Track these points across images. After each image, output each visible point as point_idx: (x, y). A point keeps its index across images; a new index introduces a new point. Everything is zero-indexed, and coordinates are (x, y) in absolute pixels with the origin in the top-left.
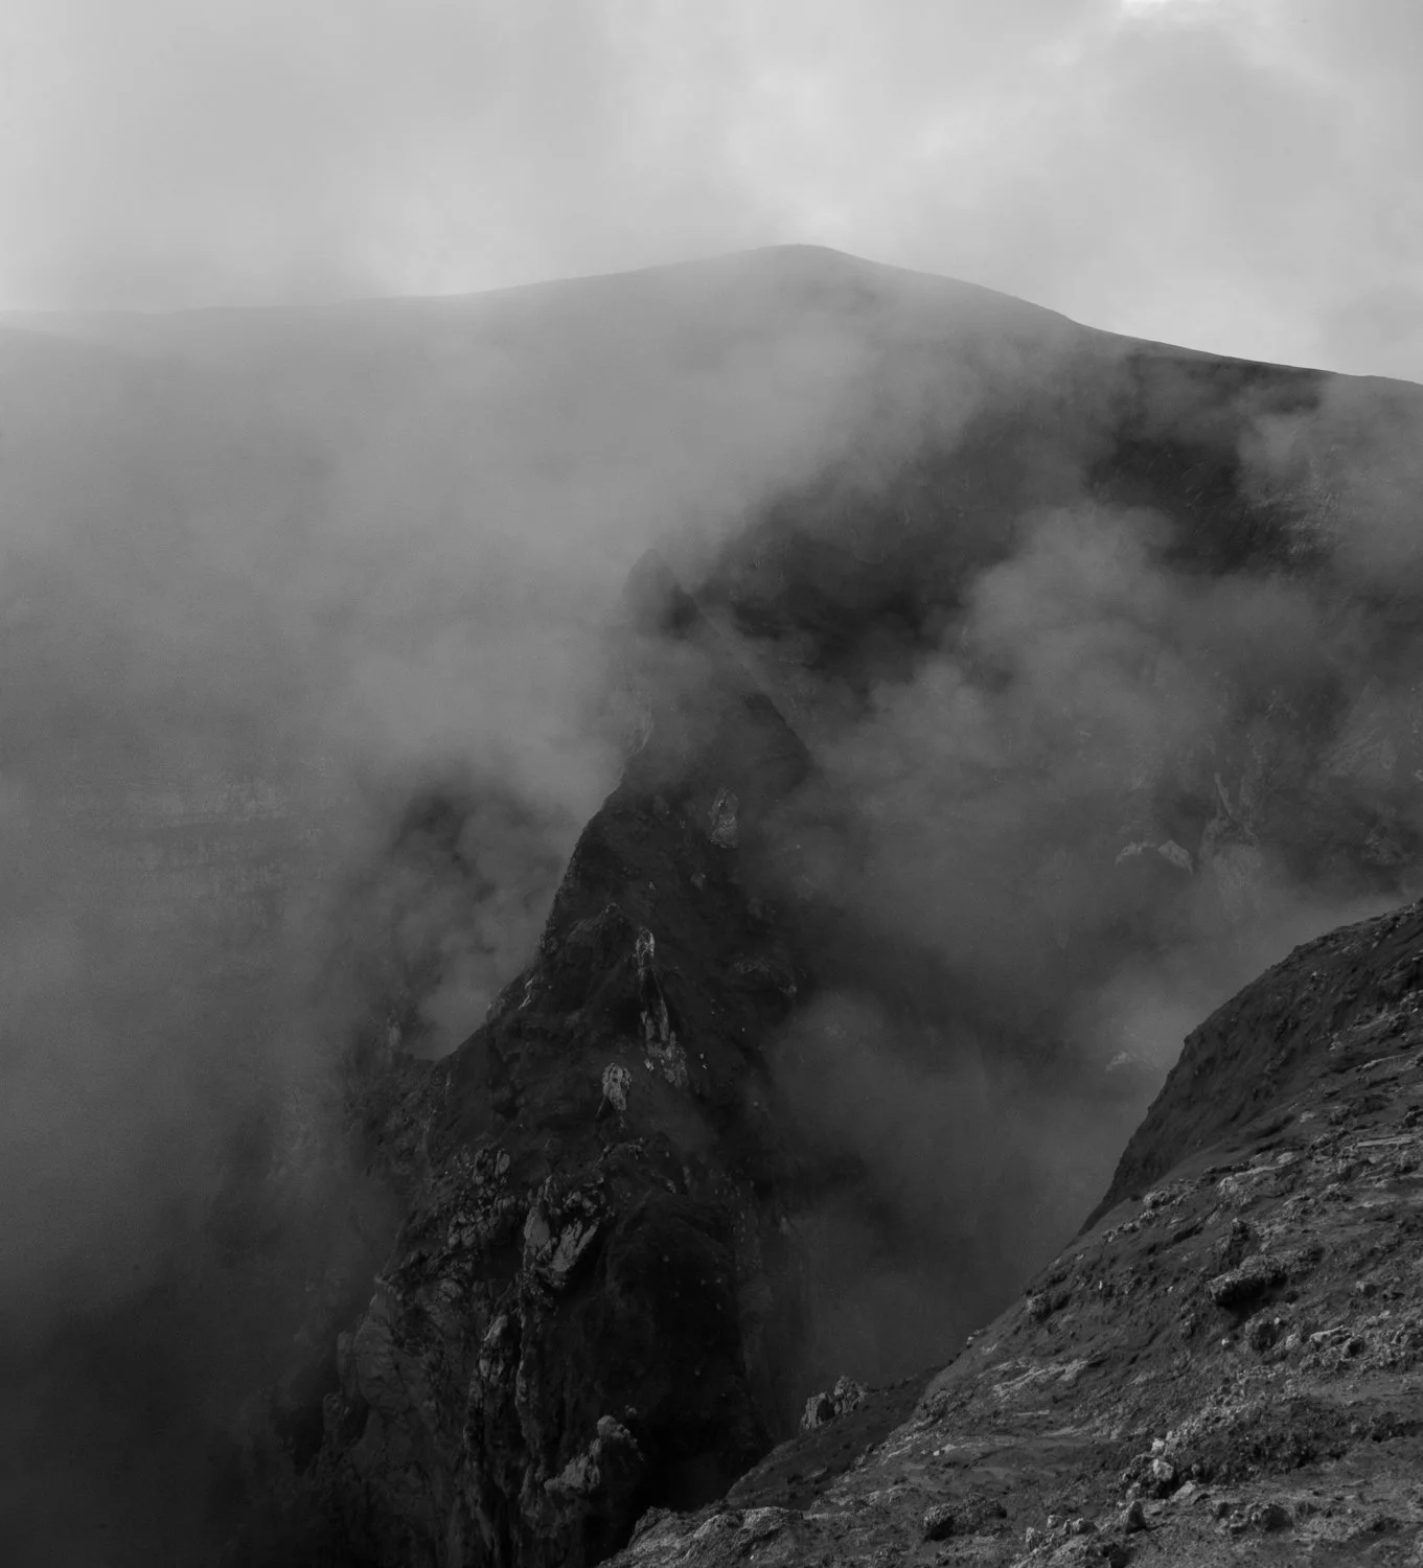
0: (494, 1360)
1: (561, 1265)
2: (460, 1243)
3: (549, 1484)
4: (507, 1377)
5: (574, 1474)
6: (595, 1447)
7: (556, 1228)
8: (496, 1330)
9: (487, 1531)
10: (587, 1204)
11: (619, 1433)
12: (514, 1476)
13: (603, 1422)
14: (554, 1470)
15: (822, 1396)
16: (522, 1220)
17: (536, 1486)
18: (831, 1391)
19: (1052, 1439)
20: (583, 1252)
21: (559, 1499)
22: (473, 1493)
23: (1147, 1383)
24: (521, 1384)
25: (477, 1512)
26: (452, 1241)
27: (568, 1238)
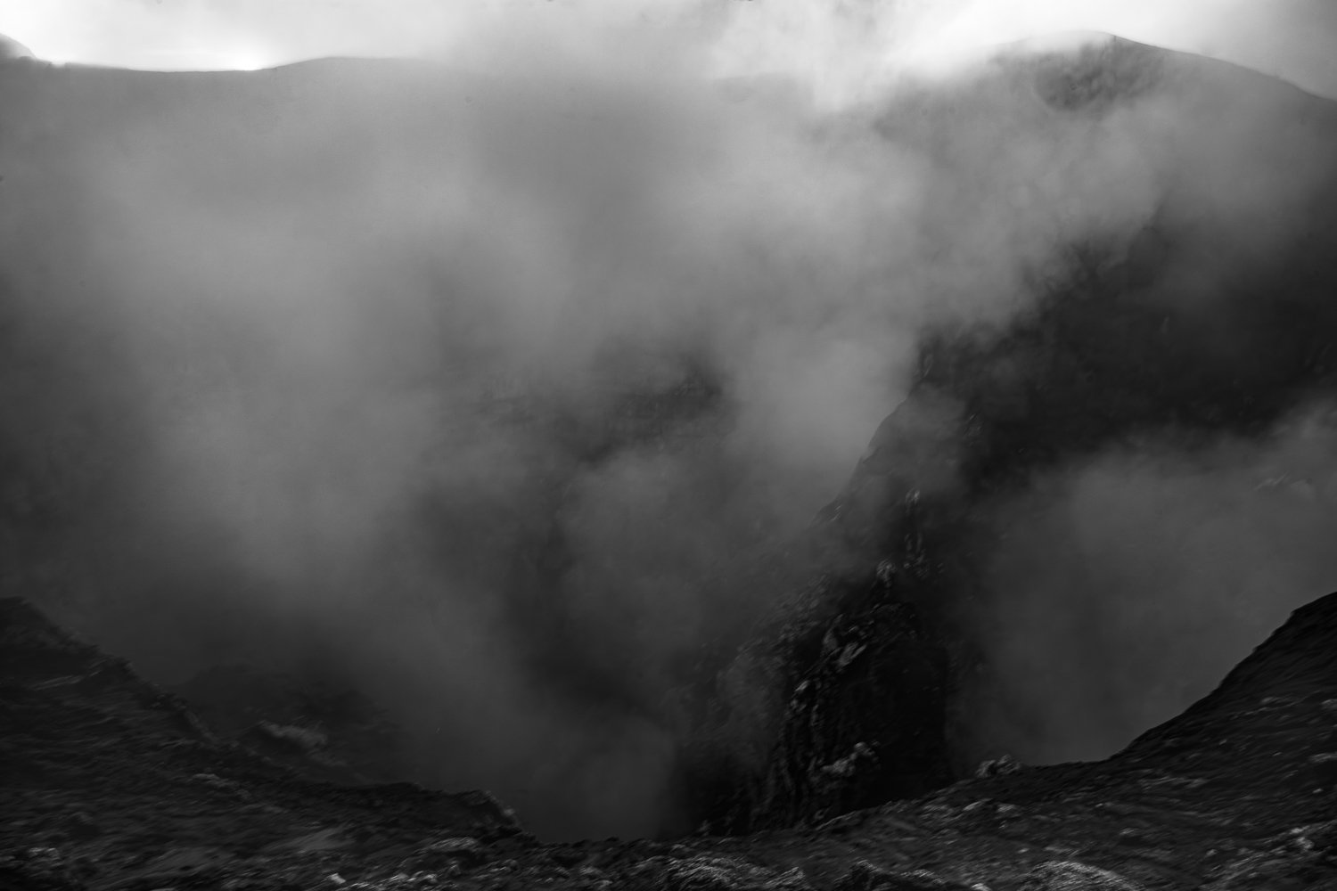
0: (800, 701)
1: (843, 662)
2: (785, 640)
3: (825, 768)
4: (807, 711)
5: (839, 766)
6: (853, 756)
7: (842, 643)
8: (803, 687)
9: (788, 782)
10: (862, 633)
11: (867, 752)
12: (807, 760)
13: (859, 745)
14: (829, 762)
15: (992, 762)
16: (823, 636)
17: (818, 768)
18: (998, 760)
19: (1185, 816)
20: (855, 659)
21: (830, 777)
22: (783, 762)
23: (1252, 801)
24: (814, 717)
25: (784, 771)
26: (783, 637)
27: (848, 649)
